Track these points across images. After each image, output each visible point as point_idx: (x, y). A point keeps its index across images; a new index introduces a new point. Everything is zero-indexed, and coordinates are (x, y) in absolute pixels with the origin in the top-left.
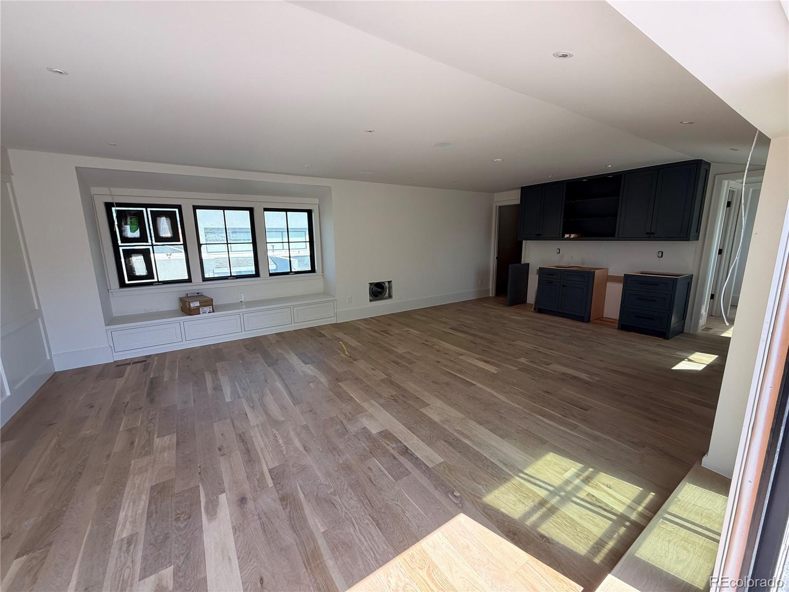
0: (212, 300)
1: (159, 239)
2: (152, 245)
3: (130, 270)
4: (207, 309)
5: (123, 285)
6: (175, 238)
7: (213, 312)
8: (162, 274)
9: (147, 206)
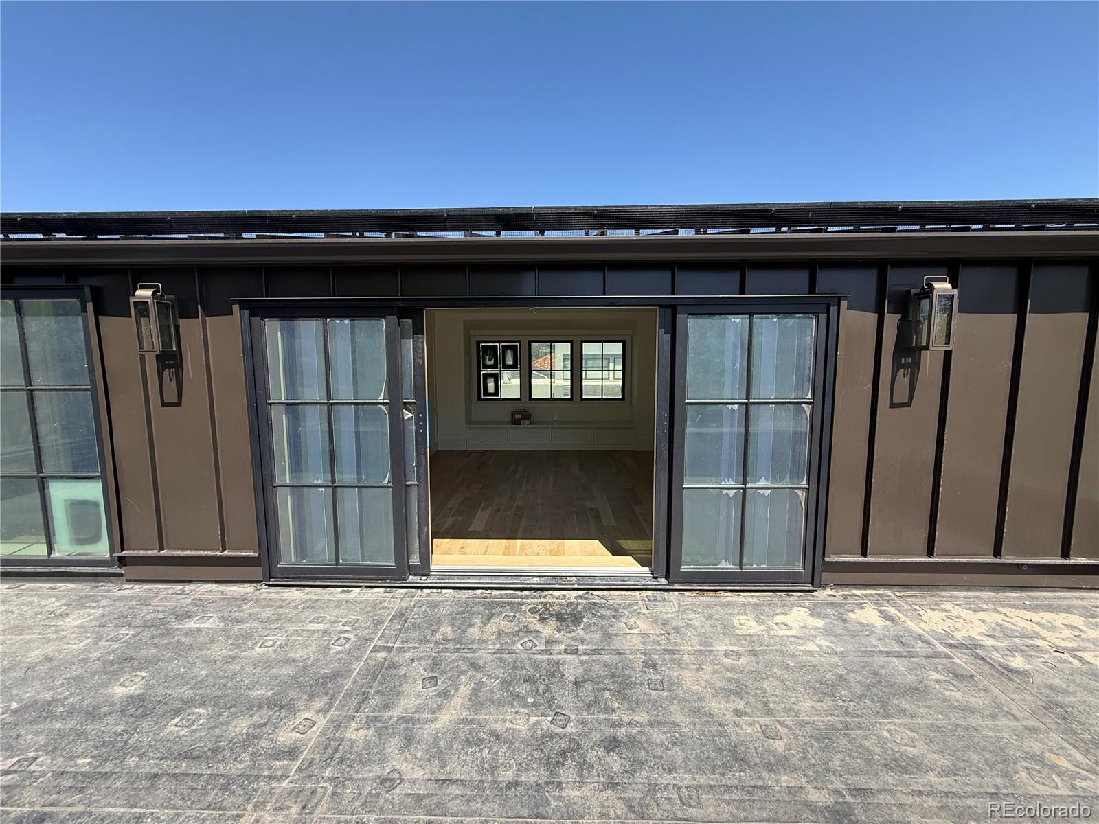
0: (530, 415)
1: (506, 366)
2: (500, 371)
3: (486, 387)
4: (527, 421)
5: (480, 399)
6: (514, 366)
7: (530, 424)
8: (505, 394)
9: (499, 342)
